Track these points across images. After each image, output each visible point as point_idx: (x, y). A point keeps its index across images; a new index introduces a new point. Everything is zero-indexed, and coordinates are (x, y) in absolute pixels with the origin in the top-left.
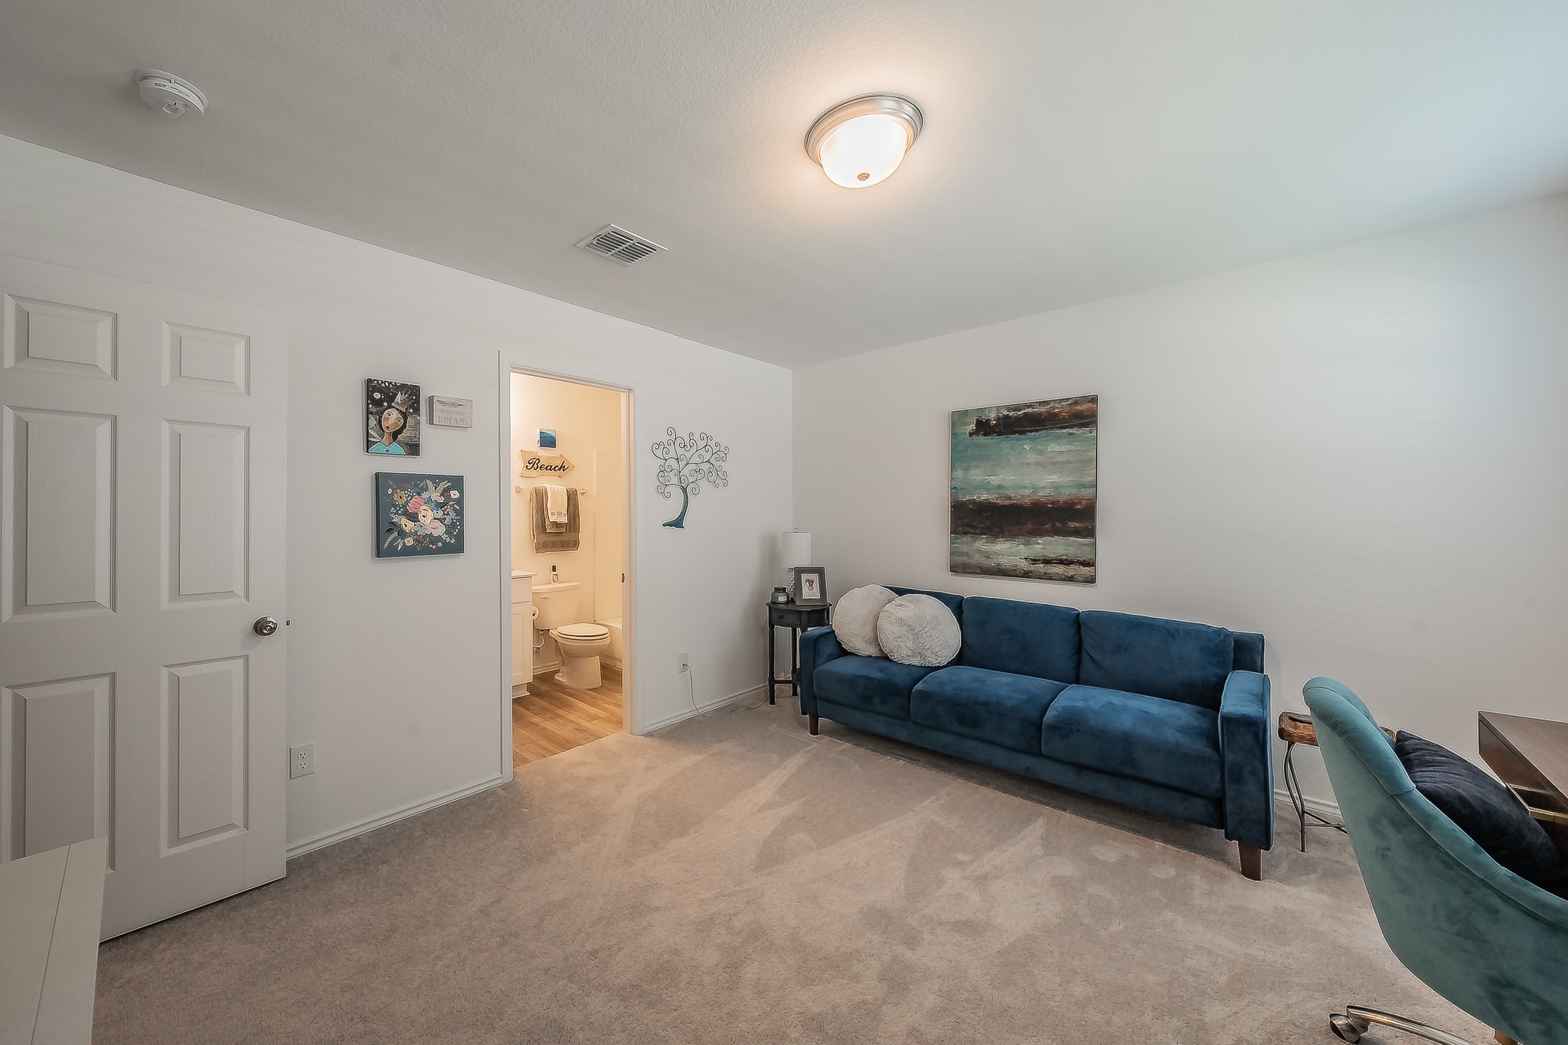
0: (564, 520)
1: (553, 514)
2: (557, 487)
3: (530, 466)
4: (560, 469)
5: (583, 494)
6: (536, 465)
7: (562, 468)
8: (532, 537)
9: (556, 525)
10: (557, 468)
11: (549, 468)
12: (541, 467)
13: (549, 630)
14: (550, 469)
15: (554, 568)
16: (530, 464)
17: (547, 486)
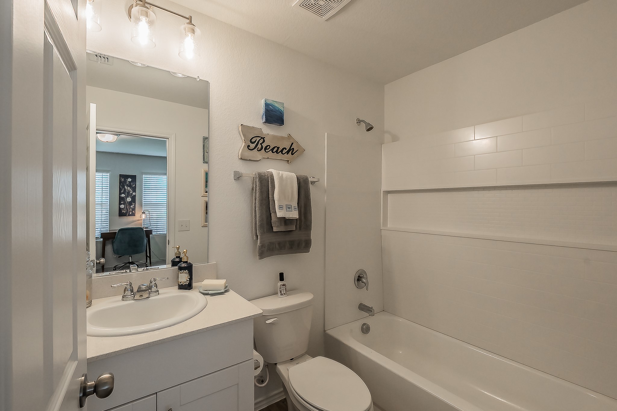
0: (294, 214)
1: (281, 207)
2: (286, 174)
3: (252, 146)
4: (288, 152)
5: (313, 183)
6: (259, 146)
7: (291, 151)
8: (255, 238)
9: (285, 221)
10: (285, 151)
11: (277, 150)
12: (266, 149)
13: (276, 364)
14: (277, 152)
15: (281, 277)
16: (253, 143)
17: (274, 172)
